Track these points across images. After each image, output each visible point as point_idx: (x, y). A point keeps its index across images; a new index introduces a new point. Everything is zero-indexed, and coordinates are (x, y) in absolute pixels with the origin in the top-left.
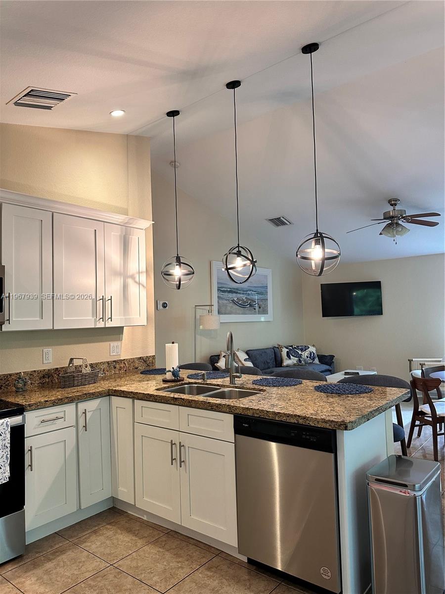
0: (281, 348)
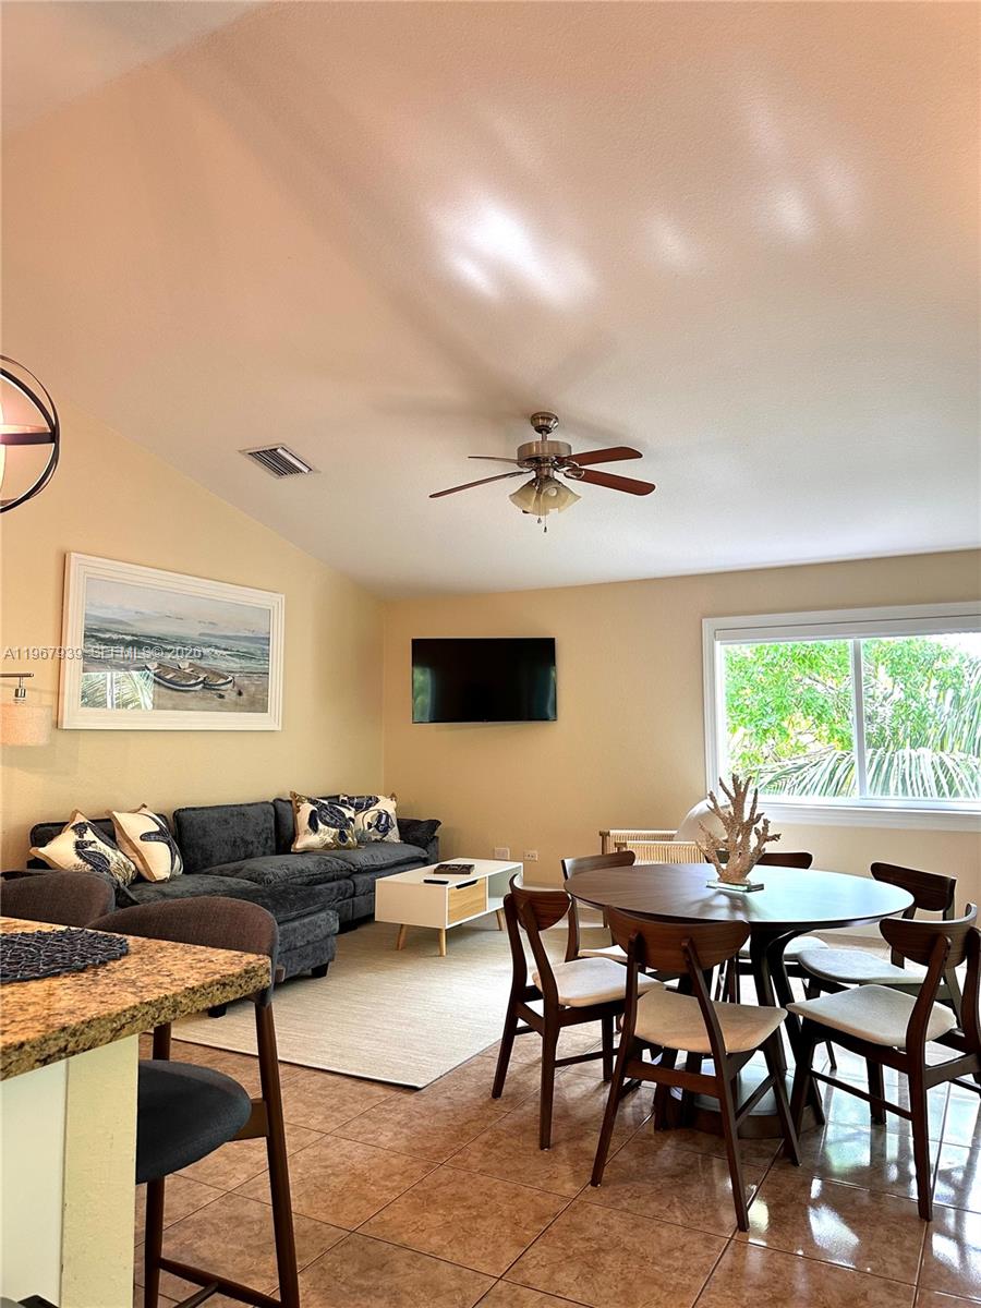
0: (297, 801)
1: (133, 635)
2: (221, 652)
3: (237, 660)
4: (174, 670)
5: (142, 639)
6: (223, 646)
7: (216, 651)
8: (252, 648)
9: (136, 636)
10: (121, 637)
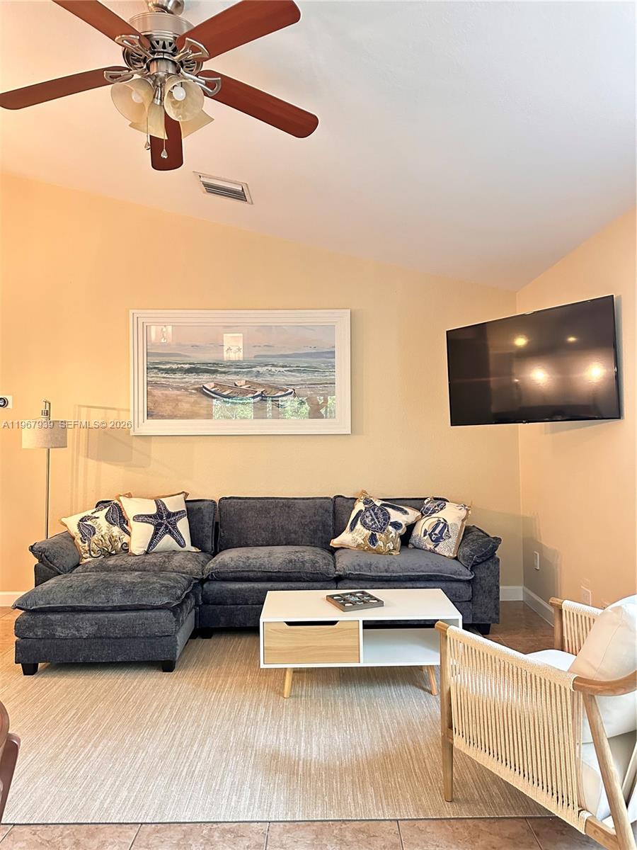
0: (354, 500)
1: (190, 364)
2: (278, 369)
3: (298, 375)
4: (230, 388)
5: (198, 366)
6: (281, 364)
7: (273, 369)
8: (314, 362)
9: (194, 364)
10: (179, 366)
